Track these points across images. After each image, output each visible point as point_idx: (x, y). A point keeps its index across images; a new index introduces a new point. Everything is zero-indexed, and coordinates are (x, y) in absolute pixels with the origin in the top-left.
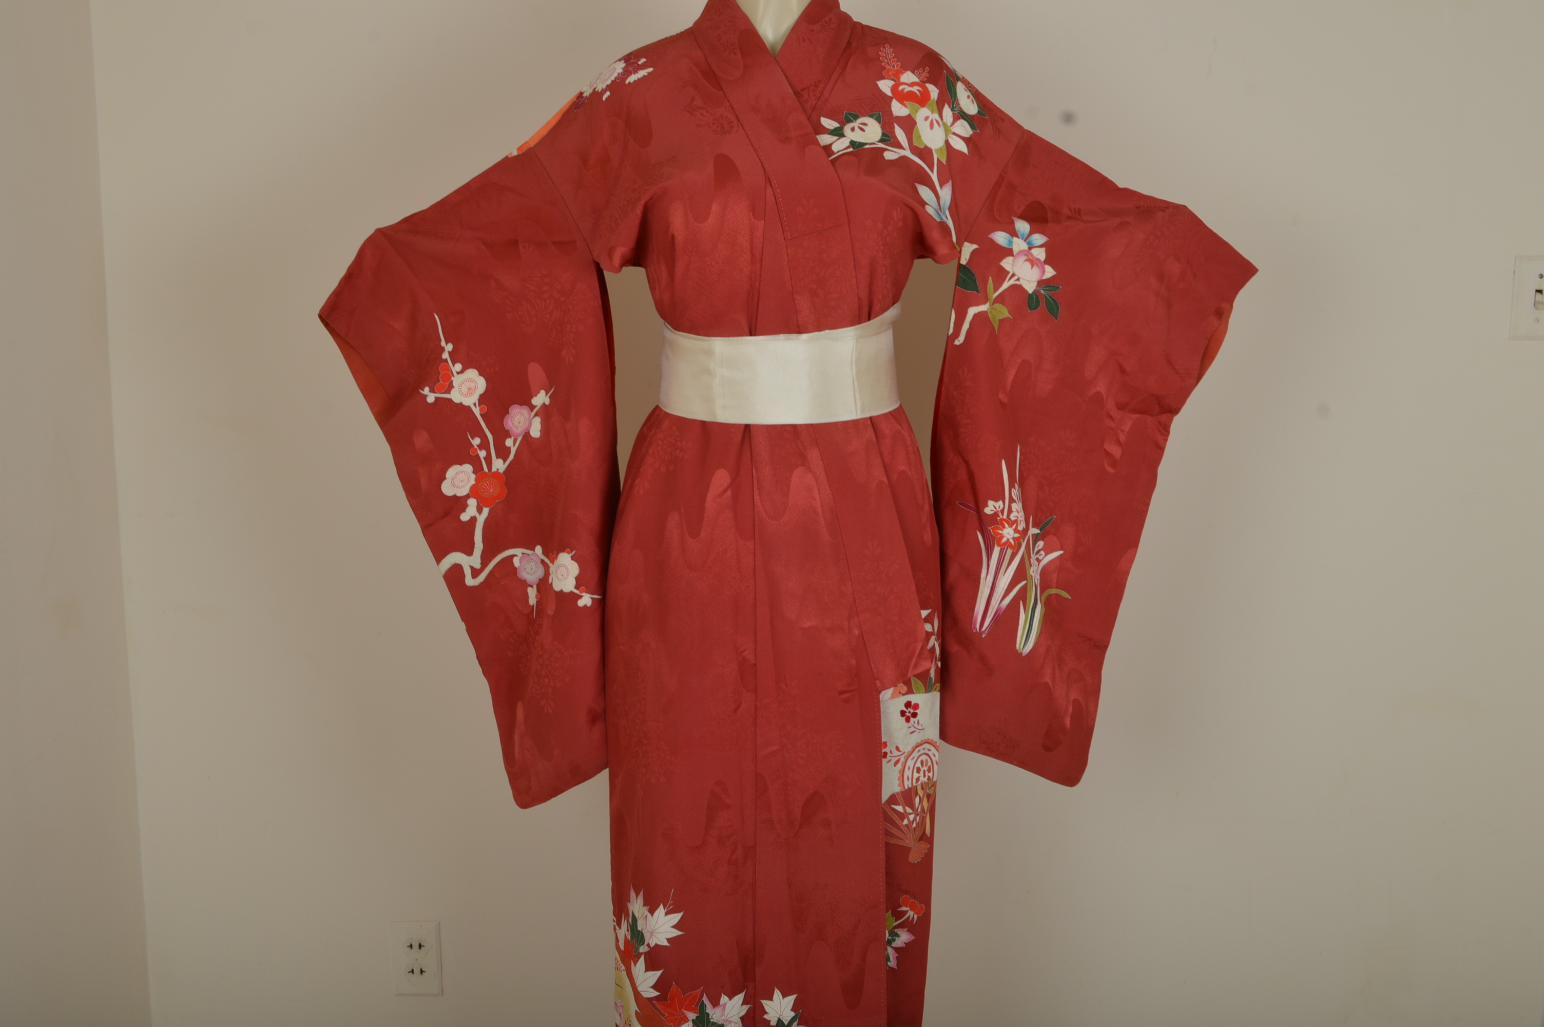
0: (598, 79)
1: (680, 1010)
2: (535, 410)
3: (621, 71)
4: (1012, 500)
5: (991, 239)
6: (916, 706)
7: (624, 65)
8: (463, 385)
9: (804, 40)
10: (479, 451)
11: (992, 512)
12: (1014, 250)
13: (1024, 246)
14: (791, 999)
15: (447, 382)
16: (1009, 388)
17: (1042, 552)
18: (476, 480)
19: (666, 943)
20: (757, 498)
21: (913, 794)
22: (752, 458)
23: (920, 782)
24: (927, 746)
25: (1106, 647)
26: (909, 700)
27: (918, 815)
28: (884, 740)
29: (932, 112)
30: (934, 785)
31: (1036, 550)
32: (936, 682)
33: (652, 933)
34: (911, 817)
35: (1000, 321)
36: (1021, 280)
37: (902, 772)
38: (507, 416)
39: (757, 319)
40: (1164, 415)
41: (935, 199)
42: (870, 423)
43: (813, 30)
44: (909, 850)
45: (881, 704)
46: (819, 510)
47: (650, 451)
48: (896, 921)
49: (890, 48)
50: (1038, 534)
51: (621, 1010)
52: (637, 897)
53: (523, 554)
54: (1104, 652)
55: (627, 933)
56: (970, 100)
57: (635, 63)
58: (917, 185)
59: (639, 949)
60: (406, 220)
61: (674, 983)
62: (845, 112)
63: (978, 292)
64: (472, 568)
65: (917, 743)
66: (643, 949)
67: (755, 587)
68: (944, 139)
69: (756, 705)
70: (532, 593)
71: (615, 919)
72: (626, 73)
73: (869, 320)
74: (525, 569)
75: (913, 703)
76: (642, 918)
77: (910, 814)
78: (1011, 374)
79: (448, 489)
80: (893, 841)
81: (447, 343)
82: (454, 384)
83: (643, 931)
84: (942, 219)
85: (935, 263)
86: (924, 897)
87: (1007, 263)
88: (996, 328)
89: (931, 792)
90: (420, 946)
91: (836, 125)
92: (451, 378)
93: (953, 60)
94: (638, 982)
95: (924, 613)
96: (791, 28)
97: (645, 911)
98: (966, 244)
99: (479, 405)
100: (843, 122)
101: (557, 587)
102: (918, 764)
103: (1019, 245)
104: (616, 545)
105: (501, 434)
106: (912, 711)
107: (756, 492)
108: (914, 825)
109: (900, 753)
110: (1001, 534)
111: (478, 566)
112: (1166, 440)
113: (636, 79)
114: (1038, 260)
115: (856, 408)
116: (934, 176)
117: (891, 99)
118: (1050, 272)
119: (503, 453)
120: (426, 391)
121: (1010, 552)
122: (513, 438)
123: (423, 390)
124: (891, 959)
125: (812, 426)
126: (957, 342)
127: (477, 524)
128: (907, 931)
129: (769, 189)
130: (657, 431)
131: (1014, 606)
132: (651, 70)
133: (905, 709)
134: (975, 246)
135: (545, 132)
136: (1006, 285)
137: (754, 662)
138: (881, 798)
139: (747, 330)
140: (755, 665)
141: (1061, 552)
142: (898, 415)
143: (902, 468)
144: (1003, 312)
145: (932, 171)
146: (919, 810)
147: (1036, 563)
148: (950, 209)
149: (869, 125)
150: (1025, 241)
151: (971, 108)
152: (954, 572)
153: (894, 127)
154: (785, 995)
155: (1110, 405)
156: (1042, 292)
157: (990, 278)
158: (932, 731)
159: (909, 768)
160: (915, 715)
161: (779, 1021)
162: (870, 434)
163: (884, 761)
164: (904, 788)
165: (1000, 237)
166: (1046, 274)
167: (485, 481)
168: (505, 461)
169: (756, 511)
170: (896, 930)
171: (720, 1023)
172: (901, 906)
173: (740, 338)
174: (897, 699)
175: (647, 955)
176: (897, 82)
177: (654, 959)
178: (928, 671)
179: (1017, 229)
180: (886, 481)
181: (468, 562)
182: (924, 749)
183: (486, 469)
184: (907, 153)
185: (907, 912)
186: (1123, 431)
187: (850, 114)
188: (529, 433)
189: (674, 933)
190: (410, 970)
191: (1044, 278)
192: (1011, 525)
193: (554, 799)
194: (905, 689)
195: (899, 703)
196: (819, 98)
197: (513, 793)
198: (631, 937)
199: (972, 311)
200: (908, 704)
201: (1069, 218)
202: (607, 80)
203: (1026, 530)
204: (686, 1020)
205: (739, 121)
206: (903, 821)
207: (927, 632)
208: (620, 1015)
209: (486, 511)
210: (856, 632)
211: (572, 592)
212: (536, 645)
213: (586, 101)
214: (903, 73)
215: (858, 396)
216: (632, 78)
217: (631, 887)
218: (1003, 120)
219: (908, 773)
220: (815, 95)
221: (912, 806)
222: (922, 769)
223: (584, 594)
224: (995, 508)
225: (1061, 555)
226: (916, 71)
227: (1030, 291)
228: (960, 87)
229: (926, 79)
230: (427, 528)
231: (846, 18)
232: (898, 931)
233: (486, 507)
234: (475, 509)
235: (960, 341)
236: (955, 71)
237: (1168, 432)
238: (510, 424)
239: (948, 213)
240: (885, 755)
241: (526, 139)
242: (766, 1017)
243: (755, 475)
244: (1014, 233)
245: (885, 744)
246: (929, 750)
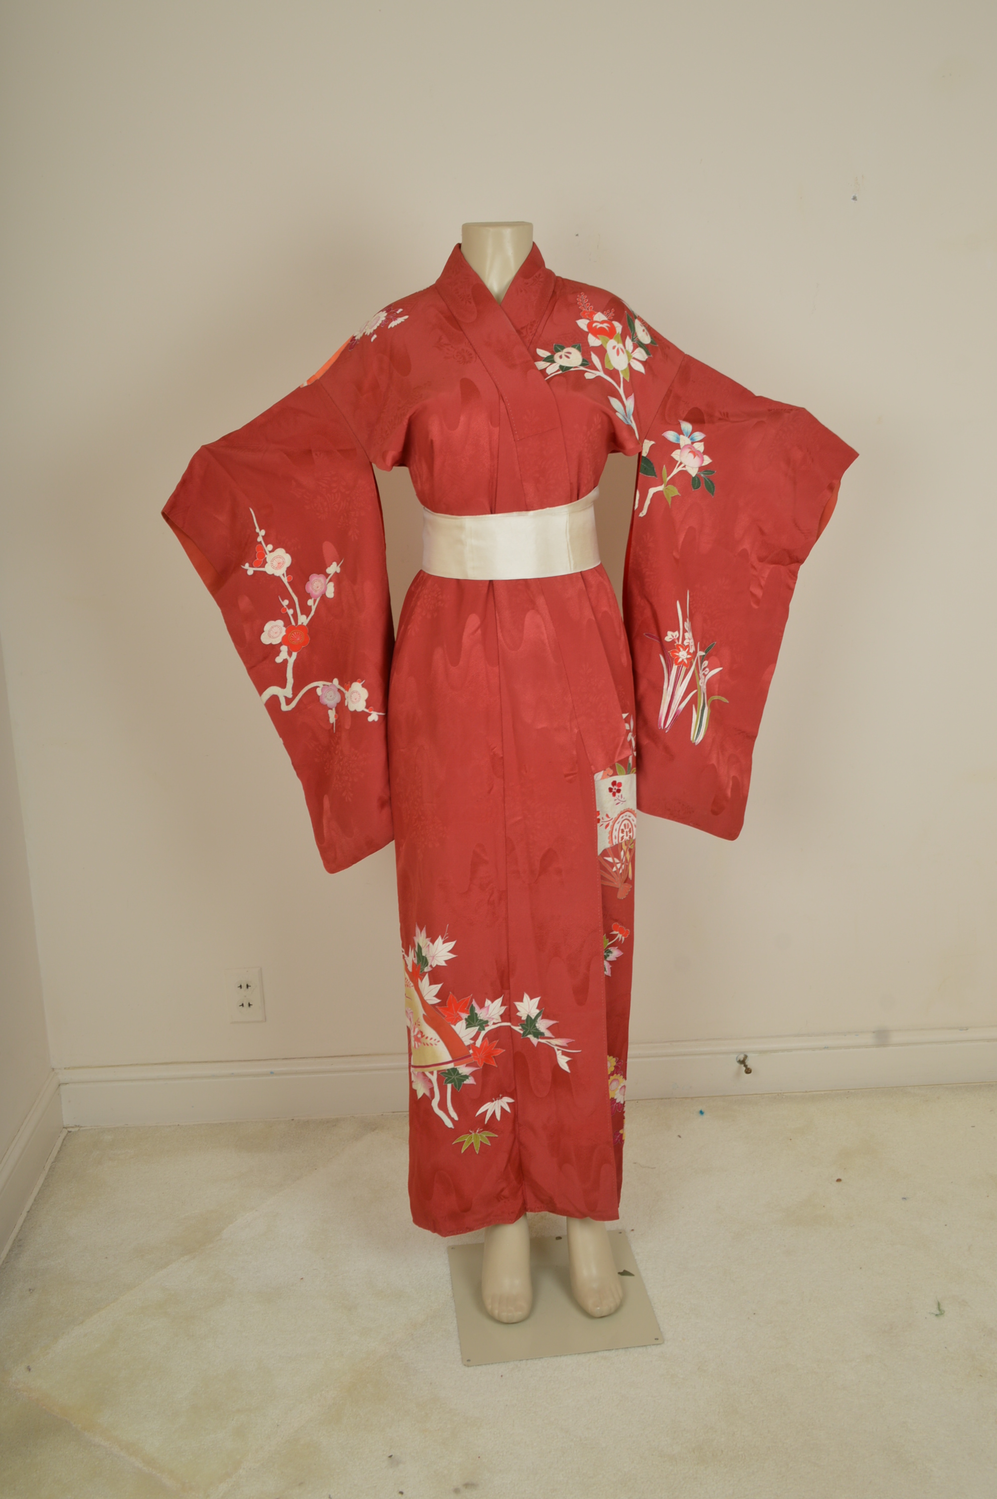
0: (366, 326)
1: (456, 1012)
2: (329, 577)
3: (384, 319)
4: (685, 631)
5: (663, 436)
6: (620, 785)
7: (386, 314)
8: (274, 561)
9: (521, 291)
10: (287, 610)
11: (670, 640)
12: (681, 444)
13: (688, 442)
14: (536, 1000)
15: (262, 559)
16: (680, 548)
17: (707, 669)
18: (286, 631)
19: (444, 964)
20: (500, 635)
21: (619, 849)
22: (495, 605)
23: (624, 840)
24: (628, 813)
25: (755, 737)
26: (614, 780)
27: (623, 864)
28: (598, 810)
29: (618, 343)
30: (634, 842)
31: (703, 667)
32: (633, 767)
33: (433, 957)
34: (619, 865)
35: (673, 498)
36: (686, 467)
37: (611, 833)
38: (308, 582)
39: (495, 501)
40: (793, 564)
41: (622, 408)
42: (580, 576)
43: (527, 284)
44: (617, 889)
45: (595, 783)
46: (546, 641)
47: (419, 604)
48: (609, 942)
49: (585, 295)
50: (704, 656)
51: (411, 1016)
52: (421, 931)
53: (324, 685)
54: (754, 741)
55: (414, 959)
56: (645, 333)
57: (394, 312)
58: (609, 397)
59: (424, 970)
60: (224, 438)
61: (450, 993)
62: (554, 344)
63: (656, 476)
64: (286, 698)
65: (621, 811)
66: (427, 969)
67: (501, 700)
68: (627, 363)
69: (504, 788)
70: (332, 716)
71: (404, 950)
72: (388, 320)
73: (578, 499)
74: (326, 697)
75: (617, 782)
76: (425, 947)
77: (618, 863)
78: (681, 538)
79: (266, 639)
80: (606, 883)
81: (260, 530)
82: (267, 560)
83: (427, 956)
84: (628, 422)
85: (624, 456)
86: (628, 924)
87: (676, 455)
88: (670, 503)
89: (631, 847)
90: (248, 986)
91: (548, 354)
92: (265, 556)
93: (632, 303)
94: (424, 993)
95: (624, 716)
96: (512, 280)
97: (428, 941)
98: (646, 441)
99: (287, 575)
100: (553, 351)
101: (352, 708)
102: (622, 827)
103: (684, 441)
104: (395, 674)
105: (304, 596)
106: (617, 788)
107: (499, 631)
108: (621, 871)
109: (609, 819)
110: (677, 656)
111: (290, 696)
112: (795, 583)
113: (396, 324)
114: (699, 451)
115: (570, 565)
116: (621, 391)
117: (587, 333)
118: (707, 460)
119: (306, 610)
120: (247, 566)
121: (684, 669)
122: (313, 599)
123: (244, 565)
124: (607, 969)
125: (539, 579)
126: (641, 515)
127: (288, 665)
128: (618, 949)
129: (502, 404)
130: (423, 588)
131: (688, 711)
132: (406, 317)
133: (611, 786)
134: (653, 442)
135: (328, 368)
136: (675, 471)
137: (502, 756)
138: (597, 852)
139: (489, 510)
140: (502, 758)
141: (721, 669)
142: (599, 570)
143: (605, 609)
144: (674, 491)
145: (620, 386)
146: (624, 860)
147: (703, 677)
148: (633, 415)
149: (572, 354)
150: (689, 437)
151: (646, 339)
152: (643, 685)
153: (590, 355)
154: (531, 998)
155: (753, 558)
156: (702, 475)
157: (664, 466)
158: (632, 804)
159: (616, 830)
160: (619, 791)
161: (528, 1016)
162: (581, 584)
163: (599, 825)
164: (613, 844)
165: (671, 435)
166: (704, 462)
167: (293, 632)
168: (307, 617)
169: (499, 645)
170: (609, 948)
171: (485, 1020)
172: (613, 931)
173: (484, 516)
174: (606, 780)
175: (430, 973)
176: (591, 321)
177: (436, 976)
178: (628, 757)
179: (682, 429)
180: (594, 619)
181: (282, 693)
182: (626, 816)
183: (293, 623)
184: (601, 374)
185: (617, 935)
186: (763, 577)
187: (558, 345)
188: (325, 594)
189: (448, 956)
190: (241, 1004)
191: (704, 465)
192: (685, 649)
193: (354, 865)
194: (611, 772)
195: (608, 782)
196: (535, 334)
197: (324, 862)
198: (418, 961)
199: (652, 491)
200: (614, 783)
201: (720, 419)
202: (374, 326)
203: (695, 653)
204: (460, 1019)
205: (476, 353)
206: (612, 868)
207: (627, 730)
208: (410, 1020)
209: (295, 655)
210: (576, 731)
211: (363, 711)
212: (337, 752)
213: (358, 343)
214: (595, 314)
215: (571, 556)
216: (393, 324)
217: (416, 925)
218: (669, 348)
219: (615, 833)
220: (531, 332)
221: (618, 857)
222: (625, 831)
223: (372, 712)
224: (673, 637)
225: (721, 671)
226: (605, 312)
227: (694, 475)
228: (637, 323)
229: (612, 318)
230: (251, 669)
231: (550, 273)
232: (611, 949)
233: (295, 651)
234: (286, 653)
235: (643, 513)
236: (633, 312)
237: (796, 577)
238: (310, 588)
239: (632, 418)
240: (599, 820)
241: (314, 373)
242: (518, 1014)
243: (498, 618)
244: (680, 432)
245: (598, 813)
246: (630, 817)
